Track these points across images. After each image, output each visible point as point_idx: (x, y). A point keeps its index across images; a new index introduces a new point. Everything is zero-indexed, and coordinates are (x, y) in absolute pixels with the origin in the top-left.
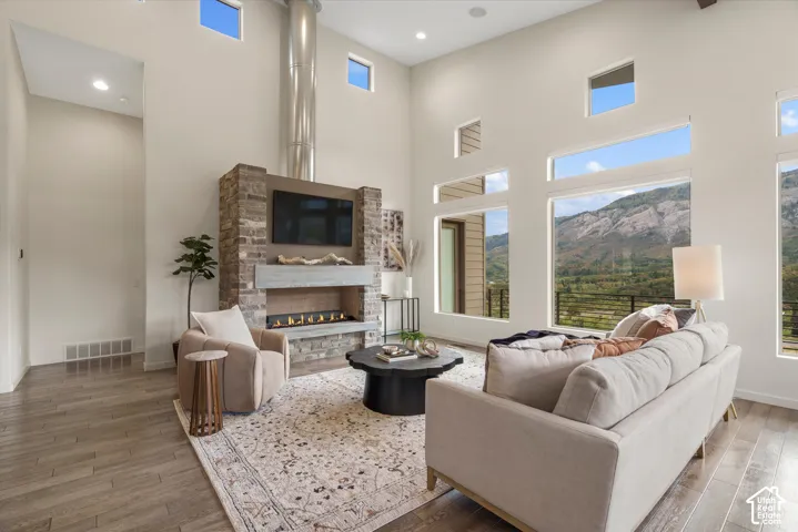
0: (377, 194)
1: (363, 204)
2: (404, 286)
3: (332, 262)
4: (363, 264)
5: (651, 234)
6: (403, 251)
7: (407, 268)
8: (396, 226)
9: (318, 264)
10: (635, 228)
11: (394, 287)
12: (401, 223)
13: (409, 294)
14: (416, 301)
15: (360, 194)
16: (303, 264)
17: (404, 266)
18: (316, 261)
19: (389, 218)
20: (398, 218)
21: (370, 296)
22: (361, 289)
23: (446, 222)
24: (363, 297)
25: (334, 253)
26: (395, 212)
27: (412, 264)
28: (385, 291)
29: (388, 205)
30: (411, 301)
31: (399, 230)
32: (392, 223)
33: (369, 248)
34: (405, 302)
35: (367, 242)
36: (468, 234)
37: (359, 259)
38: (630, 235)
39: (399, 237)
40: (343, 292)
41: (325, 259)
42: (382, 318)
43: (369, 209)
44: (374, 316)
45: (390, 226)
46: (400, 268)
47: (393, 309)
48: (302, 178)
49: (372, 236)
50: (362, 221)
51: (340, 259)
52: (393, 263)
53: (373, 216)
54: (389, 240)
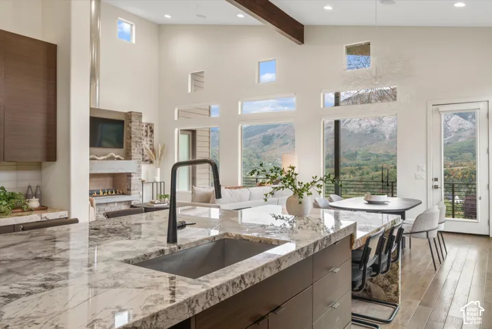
0: (140, 115)
1: (131, 122)
2: (155, 174)
3: (112, 158)
4: (131, 159)
5: (373, 131)
6: (153, 150)
7: (156, 162)
8: (149, 134)
9: (104, 159)
10: (360, 125)
11: (147, 174)
12: (152, 131)
13: (158, 180)
14: (162, 183)
15: (129, 115)
16: (96, 159)
17: (153, 160)
18: (102, 158)
19: (144, 128)
20: (151, 128)
21: (134, 179)
22: (129, 175)
23: (184, 131)
24: (130, 180)
25: (113, 152)
26: (149, 124)
27: (160, 159)
28: (143, 178)
29: (144, 120)
30: (159, 184)
31: (151, 136)
32: (146, 132)
33: (134, 149)
34: (155, 184)
35: (133, 145)
36: (198, 138)
37: (128, 156)
38: (356, 131)
39: (151, 141)
40: (114, 176)
41: (108, 156)
42: (141, 193)
43: (134, 125)
44: (137, 192)
45: (145, 134)
46: (151, 162)
47: (148, 188)
49: (136, 142)
50: (130, 133)
51: (117, 156)
52: (147, 158)
53: (137, 129)
54: (146, 144)
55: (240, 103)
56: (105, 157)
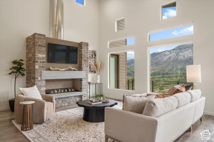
0: (87, 44)
1: (82, 48)
2: (97, 79)
3: (70, 70)
4: (82, 70)
5: (190, 59)
6: (96, 65)
7: (97, 72)
8: (94, 56)
9: (65, 70)
10: (184, 57)
11: (93, 78)
12: (95, 55)
13: (98, 82)
14: (101, 84)
15: (80, 44)
16: (59, 70)
17: (96, 71)
18: (64, 69)
19: (91, 53)
20: (94, 53)
21: (84, 82)
22: (81, 80)
23: (112, 55)
24: (82, 83)
25: (70, 66)
26: (93, 51)
27: (100, 71)
28: (89, 80)
29: (90, 48)
30: (99, 84)
31: (95, 58)
32: (92, 55)
33: (84, 64)
34: (97, 85)
35: (83, 62)
36: (120, 59)
37: (80, 69)
38: (182, 60)
39: (95, 60)
40: (74, 80)
41: (68, 68)
42: (88, 90)
43: (84, 50)
44: (86, 90)
45: (91, 56)
46: (95, 72)
47: (93, 87)
48: (59, 38)
49: (85, 60)
50: (81, 55)
51: (73, 69)
52: (92, 70)
53: (85, 53)
54: (91, 62)
55: (148, 34)
56: (66, 69)
